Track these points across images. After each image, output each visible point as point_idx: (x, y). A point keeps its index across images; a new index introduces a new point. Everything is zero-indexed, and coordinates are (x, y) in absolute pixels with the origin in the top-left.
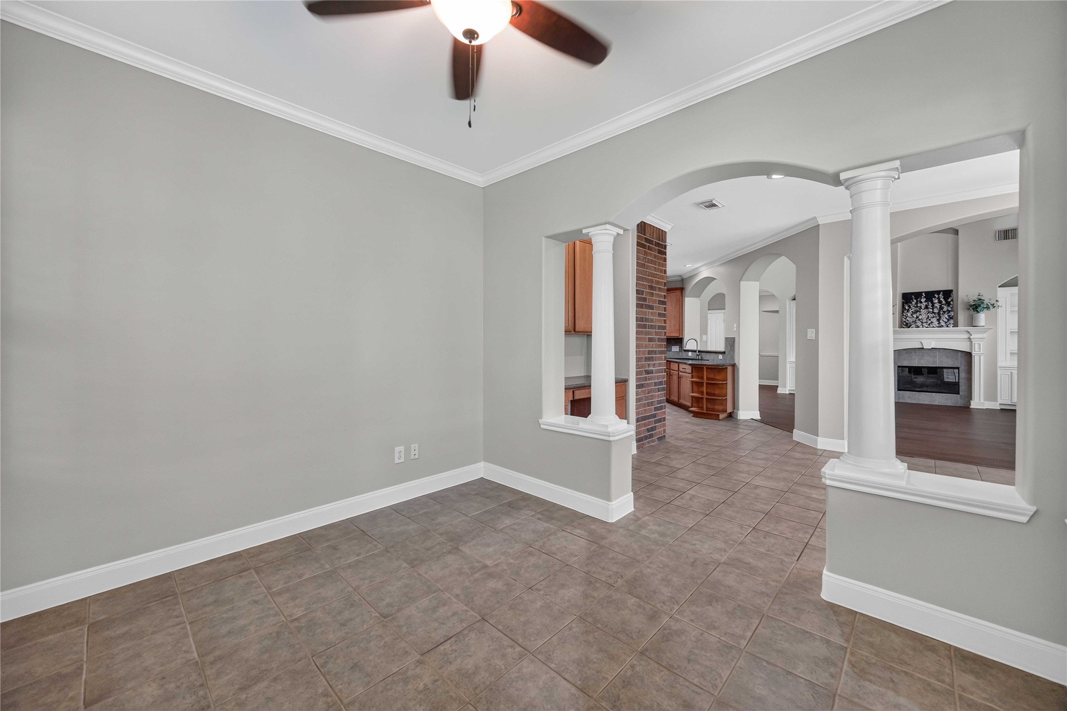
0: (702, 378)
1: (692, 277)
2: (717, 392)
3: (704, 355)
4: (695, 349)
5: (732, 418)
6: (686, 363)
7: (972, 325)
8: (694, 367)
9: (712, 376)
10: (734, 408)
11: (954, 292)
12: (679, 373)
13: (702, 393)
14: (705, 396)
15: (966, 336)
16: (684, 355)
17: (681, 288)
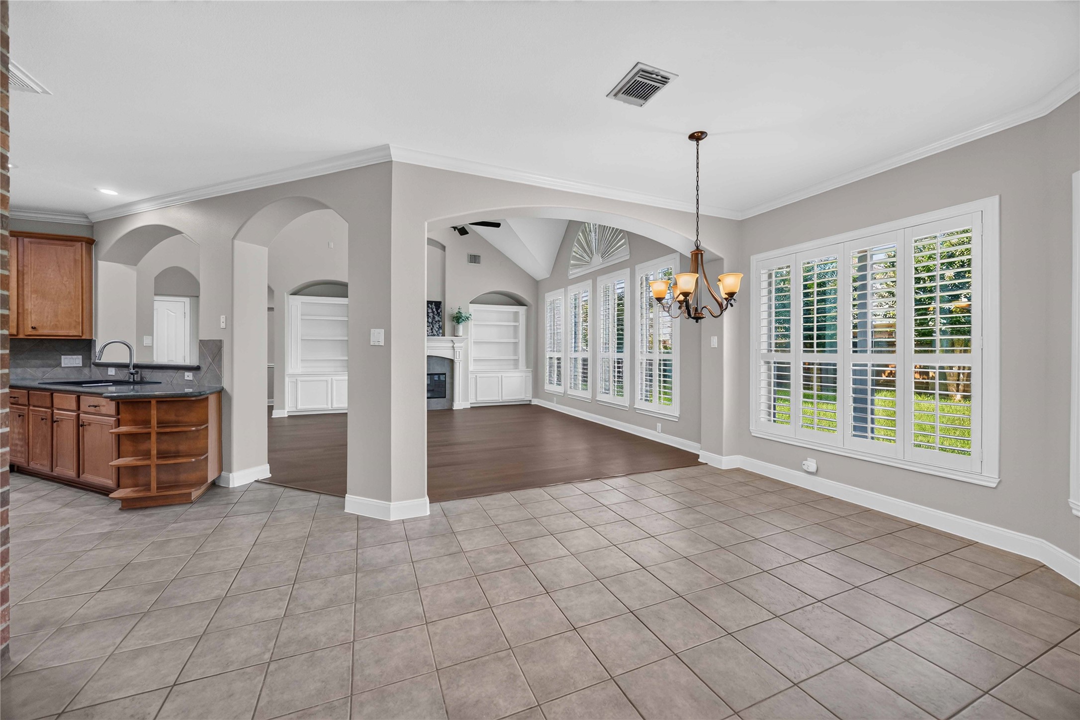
0: (147, 423)
1: (116, 221)
2: (183, 447)
3: (148, 375)
4: (127, 361)
5: (218, 490)
6: (100, 395)
7: (454, 334)
8: (123, 403)
9: (171, 417)
10: (221, 469)
11: (442, 304)
12: (78, 416)
13: (147, 454)
14: (154, 461)
15: (451, 345)
16: (97, 374)
17: (89, 239)
